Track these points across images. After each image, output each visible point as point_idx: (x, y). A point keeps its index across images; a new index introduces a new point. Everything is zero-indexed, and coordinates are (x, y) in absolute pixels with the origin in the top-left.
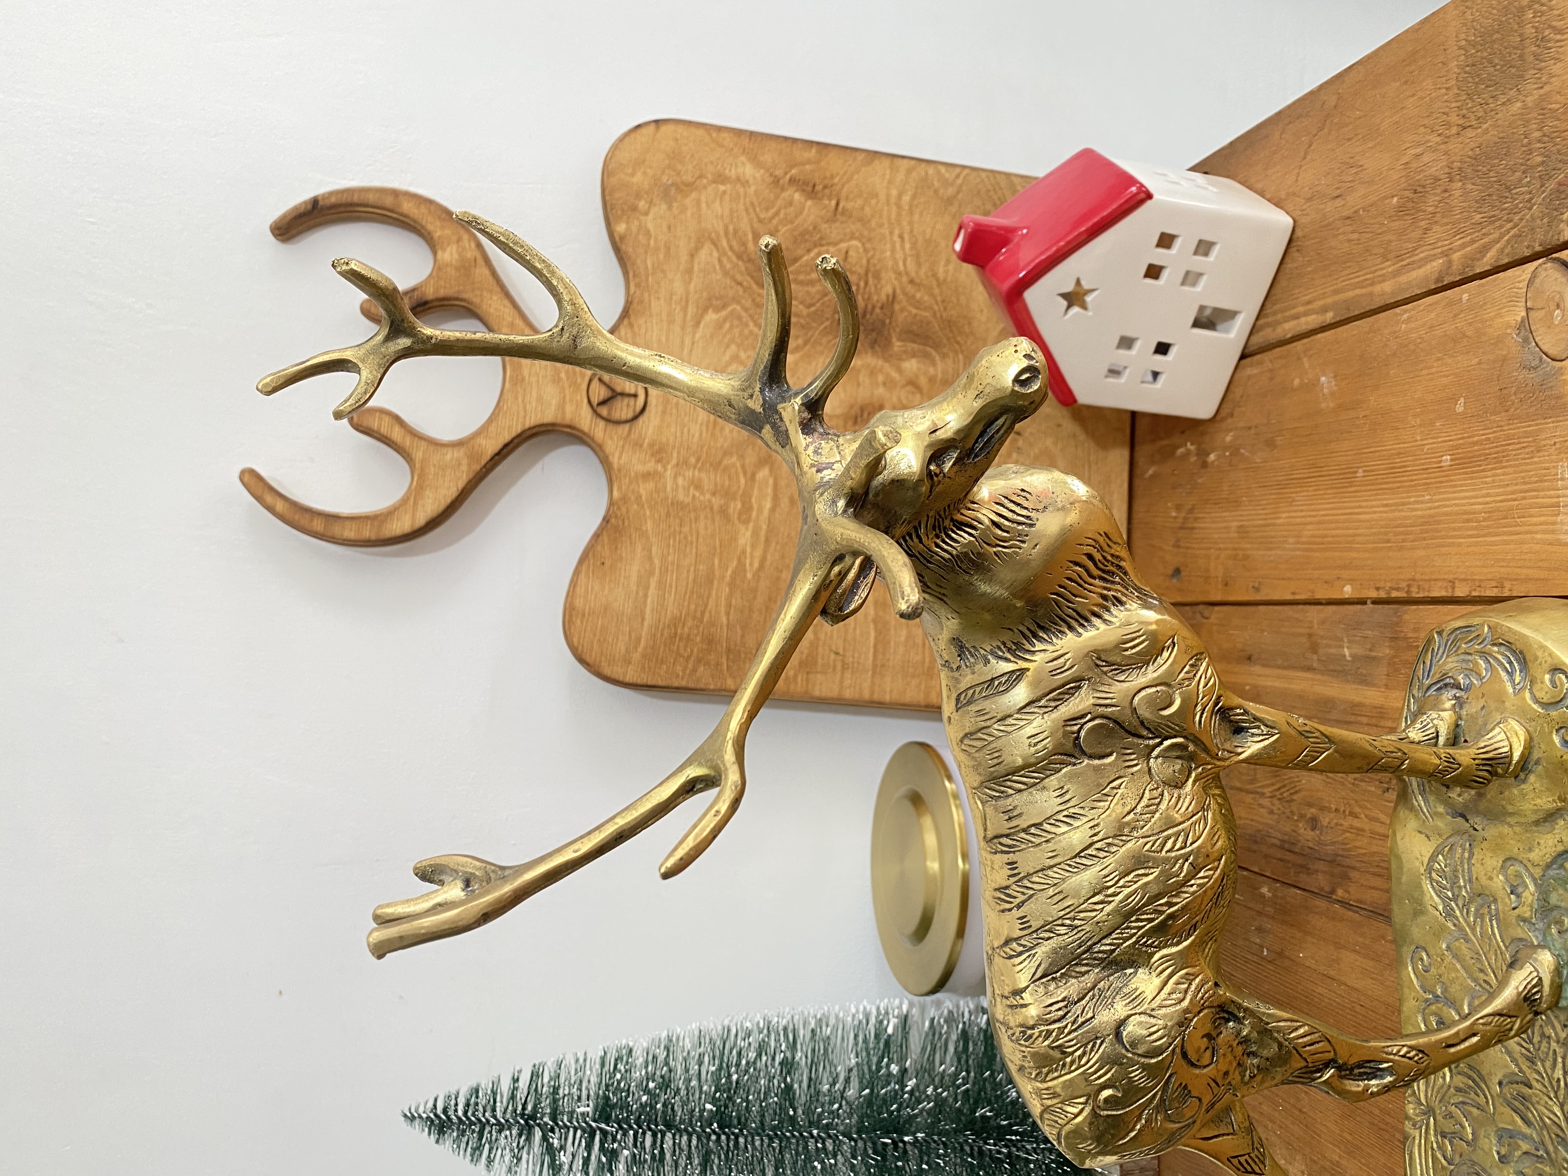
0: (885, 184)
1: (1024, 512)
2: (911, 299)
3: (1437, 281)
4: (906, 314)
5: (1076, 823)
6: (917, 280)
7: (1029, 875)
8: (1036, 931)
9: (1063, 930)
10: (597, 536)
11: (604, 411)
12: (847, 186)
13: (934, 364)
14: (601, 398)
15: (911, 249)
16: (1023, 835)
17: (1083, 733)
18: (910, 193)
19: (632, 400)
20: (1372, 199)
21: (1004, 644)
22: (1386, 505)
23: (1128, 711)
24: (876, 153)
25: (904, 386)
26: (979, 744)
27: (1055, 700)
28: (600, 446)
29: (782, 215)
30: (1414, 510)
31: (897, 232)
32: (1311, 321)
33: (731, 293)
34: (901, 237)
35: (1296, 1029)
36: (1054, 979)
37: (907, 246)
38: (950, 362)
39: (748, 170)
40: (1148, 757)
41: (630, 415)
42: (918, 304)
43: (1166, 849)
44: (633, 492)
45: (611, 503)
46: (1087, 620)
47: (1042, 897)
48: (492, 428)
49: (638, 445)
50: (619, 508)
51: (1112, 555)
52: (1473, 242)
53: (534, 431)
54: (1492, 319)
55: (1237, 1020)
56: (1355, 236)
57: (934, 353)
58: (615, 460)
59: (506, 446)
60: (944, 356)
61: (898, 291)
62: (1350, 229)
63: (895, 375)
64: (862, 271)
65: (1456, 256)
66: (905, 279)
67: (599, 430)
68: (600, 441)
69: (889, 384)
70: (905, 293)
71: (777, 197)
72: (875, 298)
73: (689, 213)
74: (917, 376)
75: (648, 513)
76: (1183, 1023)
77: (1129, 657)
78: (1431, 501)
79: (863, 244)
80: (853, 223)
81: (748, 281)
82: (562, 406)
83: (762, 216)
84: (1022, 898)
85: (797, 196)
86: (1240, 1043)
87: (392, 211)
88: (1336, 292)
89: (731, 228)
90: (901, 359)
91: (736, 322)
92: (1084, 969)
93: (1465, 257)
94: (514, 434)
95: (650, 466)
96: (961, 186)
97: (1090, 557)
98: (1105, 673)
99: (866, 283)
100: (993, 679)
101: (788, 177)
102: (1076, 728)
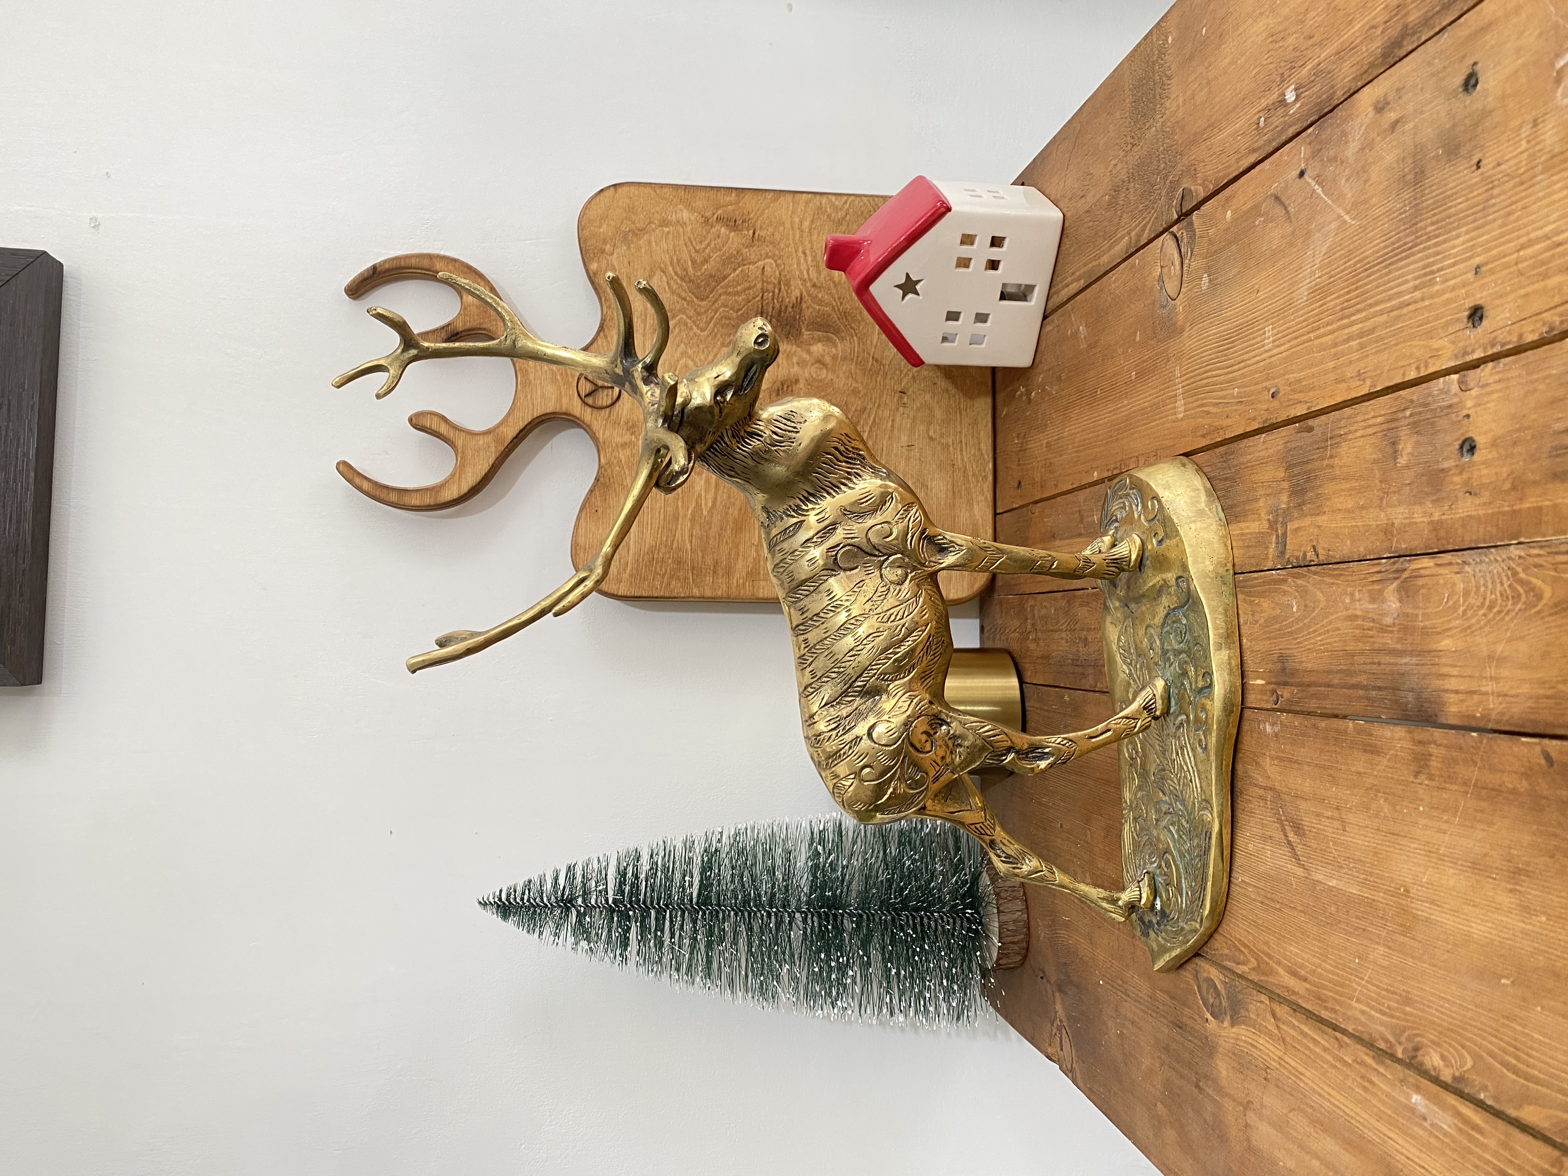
0: (789, 215)
1: (793, 424)
2: (814, 298)
3: (1126, 252)
4: (810, 310)
5: (839, 610)
6: (819, 284)
7: (815, 645)
8: (820, 678)
9: (834, 675)
10: (591, 491)
11: (590, 401)
12: (760, 219)
13: (836, 346)
14: (587, 392)
15: (812, 261)
16: (810, 622)
17: (839, 555)
18: (809, 220)
19: (610, 390)
20: (1098, 196)
21: (790, 506)
22: (1110, 412)
23: (865, 540)
24: (781, 191)
25: (812, 364)
26: (781, 570)
27: (821, 537)
28: (589, 426)
29: (712, 246)
30: (1122, 412)
31: (801, 249)
32: (1075, 287)
33: (678, 307)
34: (804, 253)
35: (984, 727)
36: (832, 706)
37: (809, 259)
38: (847, 343)
39: (686, 215)
40: (880, 568)
41: (610, 402)
42: (820, 302)
43: (891, 619)
44: (615, 458)
45: (600, 467)
46: (839, 488)
47: (822, 658)
48: (511, 419)
49: (617, 423)
50: (606, 470)
51: (853, 448)
52: (1139, 224)
53: (541, 419)
54: (1148, 276)
55: (948, 724)
56: (1091, 224)
57: (835, 338)
58: (600, 436)
59: (521, 431)
60: (843, 339)
61: (804, 294)
62: (1089, 219)
63: (805, 356)
64: (776, 282)
65: (1133, 234)
66: (809, 284)
67: (587, 415)
68: (588, 423)
69: (802, 363)
70: (809, 295)
71: (708, 232)
72: (787, 300)
73: (643, 251)
74: (823, 356)
75: (627, 472)
76: (907, 724)
77: (864, 508)
78: (1129, 404)
79: (775, 261)
80: (767, 246)
81: (690, 296)
82: (559, 400)
83: (698, 248)
84: (811, 659)
85: (723, 230)
86: (950, 739)
87: (429, 270)
88: (1085, 265)
89: (675, 258)
90: (810, 345)
91: (683, 328)
92: (850, 699)
93: (1136, 234)
94: (526, 423)
95: (627, 438)
96: (848, 210)
97: (836, 449)
98: (850, 519)
99: (780, 290)
100: (786, 529)
101: (715, 216)
102: (834, 553)
